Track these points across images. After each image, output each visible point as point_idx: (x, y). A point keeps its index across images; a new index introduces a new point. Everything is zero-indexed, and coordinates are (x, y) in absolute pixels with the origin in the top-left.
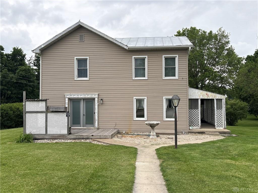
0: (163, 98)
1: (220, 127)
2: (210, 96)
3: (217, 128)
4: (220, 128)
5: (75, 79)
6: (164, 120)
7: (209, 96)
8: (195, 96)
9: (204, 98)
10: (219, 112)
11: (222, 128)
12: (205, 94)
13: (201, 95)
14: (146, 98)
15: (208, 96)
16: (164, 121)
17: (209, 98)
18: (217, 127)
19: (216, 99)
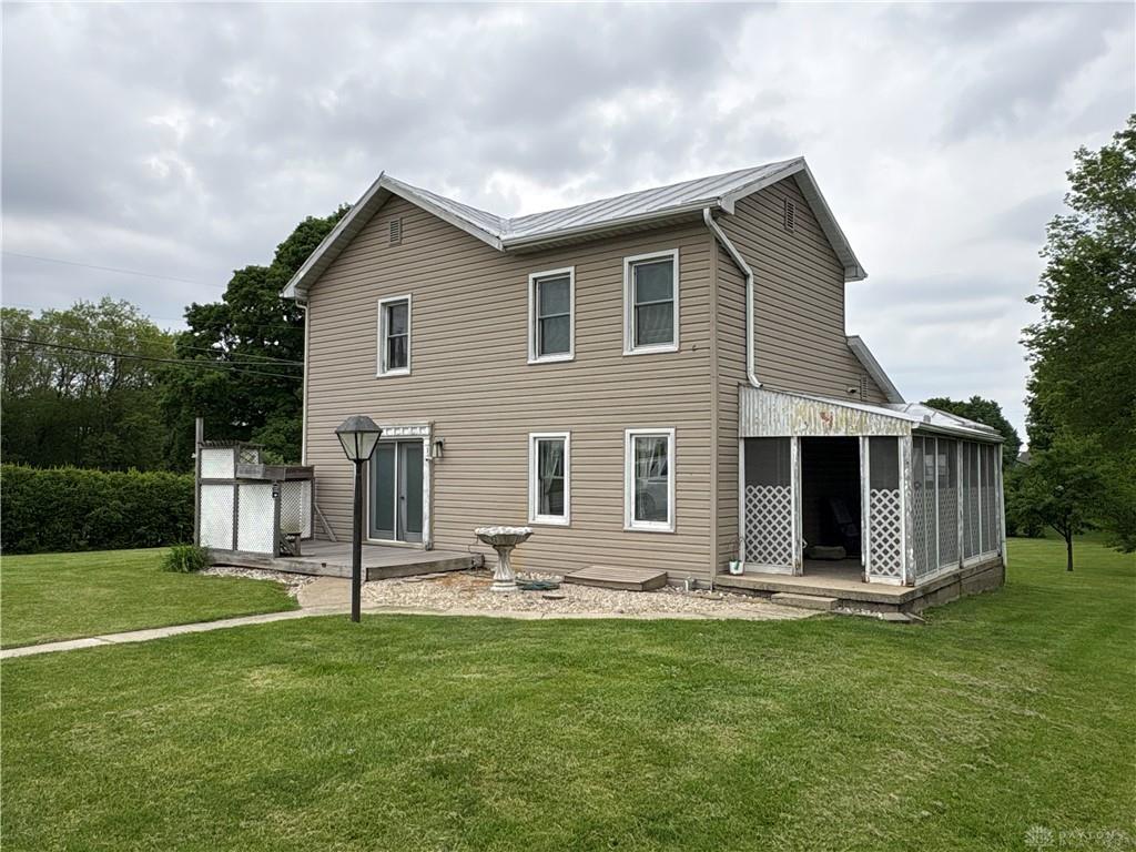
0: (624, 435)
1: (886, 574)
2: (837, 423)
3: (873, 579)
4: (883, 580)
5: (379, 375)
6: (626, 528)
7: (834, 425)
8: (773, 423)
9: (813, 434)
10: (885, 501)
11: (896, 582)
12: (814, 412)
13: (800, 417)
14: (567, 434)
15: (831, 425)
16: (625, 532)
17: (832, 434)
18: (874, 573)
19: (871, 438)
